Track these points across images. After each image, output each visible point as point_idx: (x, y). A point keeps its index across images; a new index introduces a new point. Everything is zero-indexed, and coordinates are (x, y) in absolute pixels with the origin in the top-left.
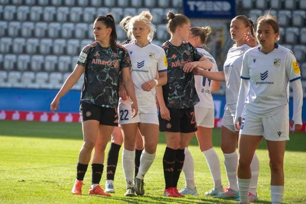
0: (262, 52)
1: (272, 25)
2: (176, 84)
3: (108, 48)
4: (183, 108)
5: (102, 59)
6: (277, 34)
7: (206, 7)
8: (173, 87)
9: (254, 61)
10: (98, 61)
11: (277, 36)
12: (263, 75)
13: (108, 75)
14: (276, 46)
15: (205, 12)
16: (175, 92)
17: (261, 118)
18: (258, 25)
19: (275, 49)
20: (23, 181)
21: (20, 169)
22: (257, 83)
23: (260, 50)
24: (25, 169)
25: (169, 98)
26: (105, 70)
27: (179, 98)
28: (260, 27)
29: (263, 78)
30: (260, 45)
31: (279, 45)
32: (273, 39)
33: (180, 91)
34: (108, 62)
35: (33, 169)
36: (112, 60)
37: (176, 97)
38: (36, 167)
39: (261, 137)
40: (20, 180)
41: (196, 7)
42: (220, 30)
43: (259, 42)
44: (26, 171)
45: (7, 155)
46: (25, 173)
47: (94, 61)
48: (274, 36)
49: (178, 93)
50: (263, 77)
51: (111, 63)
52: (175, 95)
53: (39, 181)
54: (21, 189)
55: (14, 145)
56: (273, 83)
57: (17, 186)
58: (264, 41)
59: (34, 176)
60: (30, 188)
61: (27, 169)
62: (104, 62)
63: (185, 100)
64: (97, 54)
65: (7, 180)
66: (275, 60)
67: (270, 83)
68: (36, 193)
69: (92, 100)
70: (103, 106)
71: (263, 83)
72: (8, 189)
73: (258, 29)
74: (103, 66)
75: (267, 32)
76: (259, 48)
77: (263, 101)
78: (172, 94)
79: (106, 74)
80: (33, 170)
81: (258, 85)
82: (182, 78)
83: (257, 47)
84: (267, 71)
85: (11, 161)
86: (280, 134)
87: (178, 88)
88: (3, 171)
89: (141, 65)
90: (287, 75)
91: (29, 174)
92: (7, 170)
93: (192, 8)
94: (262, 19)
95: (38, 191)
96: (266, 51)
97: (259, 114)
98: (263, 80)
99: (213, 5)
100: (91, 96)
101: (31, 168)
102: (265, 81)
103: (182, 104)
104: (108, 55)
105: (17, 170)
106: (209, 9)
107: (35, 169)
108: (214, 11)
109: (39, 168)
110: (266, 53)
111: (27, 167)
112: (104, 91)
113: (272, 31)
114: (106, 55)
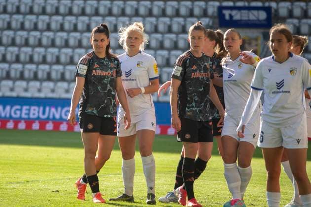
0: (276, 61)
1: (285, 35)
2: (195, 96)
3: (104, 58)
4: (199, 120)
5: (102, 70)
6: (290, 43)
7: (241, 16)
8: (191, 98)
9: (269, 71)
10: (99, 73)
11: (290, 45)
12: (279, 84)
13: (108, 86)
14: (290, 55)
15: (240, 21)
16: (193, 104)
17: (279, 128)
18: (271, 35)
19: (290, 58)
20: (57, 191)
21: (55, 180)
22: (273, 93)
23: (274, 60)
24: (59, 180)
25: (187, 109)
26: (105, 81)
27: (196, 110)
28: (273, 36)
29: (279, 88)
30: (274, 55)
31: (294, 54)
32: (287, 49)
33: (198, 104)
34: (107, 73)
35: (67, 179)
36: (111, 70)
37: (194, 109)
38: (70, 177)
39: (282, 147)
40: (54, 190)
41: (231, 16)
42: (256, 39)
43: (272, 51)
44: (60, 182)
45: (41, 165)
46: (59, 184)
47: (94, 73)
48: (288, 45)
49: (196, 105)
50: (279, 86)
51: (110, 73)
52: (193, 107)
53: (74, 191)
54: (55, 200)
55: (48, 156)
56: (289, 92)
57: (51, 197)
58: (277, 50)
59: (68, 186)
60: (64, 199)
61: (61, 180)
62: (104, 73)
63: (202, 113)
64: (96, 66)
65: (41, 190)
66: (291, 69)
67: (287, 92)
68: (71, 203)
69: (95, 112)
70: (105, 116)
71: (279, 92)
72: (42, 200)
73: (271, 39)
74: (104, 77)
75: (280, 41)
76: (273, 58)
77: (281, 111)
78: (190, 106)
79: (106, 85)
80: (68, 181)
81: (275, 95)
82: (200, 90)
83: (271, 56)
84: (283, 80)
85: (46, 171)
86: (298, 142)
87: (197, 99)
88: (37, 181)
89: (129, 74)
90: (303, 84)
91: (63, 184)
92: (41, 180)
93: (227, 17)
94: (275, 29)
95: (72, 201)
96: (280, 60)
97: (277, 124)
98: (279, 89)
99: (248, 14)
100: (93, 108)
101: (66, 178)
102: (281, 90)
103: (199, 117)
104: (105, 65)
105: (52, 180)
106: (245, 18)
107: (69, 179)
108: (249, 20)
109: (73, 179)
110: (281, 62)
111: (61, 178)
112: (106, 102)
113: (285, 40)
114: (104, 65)
